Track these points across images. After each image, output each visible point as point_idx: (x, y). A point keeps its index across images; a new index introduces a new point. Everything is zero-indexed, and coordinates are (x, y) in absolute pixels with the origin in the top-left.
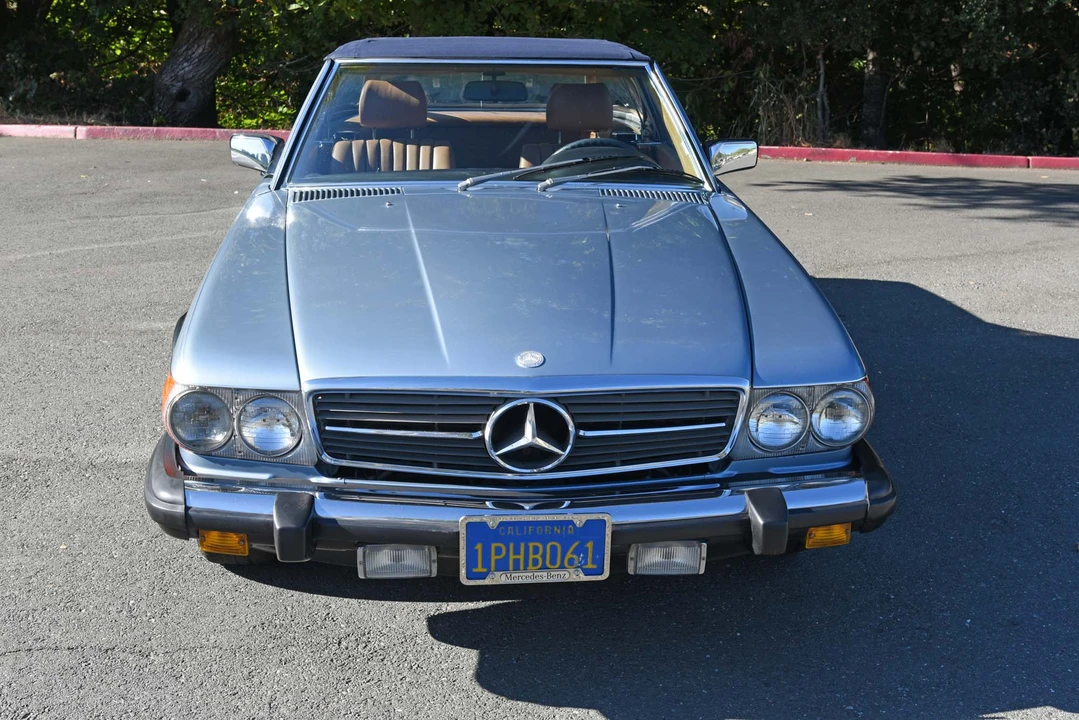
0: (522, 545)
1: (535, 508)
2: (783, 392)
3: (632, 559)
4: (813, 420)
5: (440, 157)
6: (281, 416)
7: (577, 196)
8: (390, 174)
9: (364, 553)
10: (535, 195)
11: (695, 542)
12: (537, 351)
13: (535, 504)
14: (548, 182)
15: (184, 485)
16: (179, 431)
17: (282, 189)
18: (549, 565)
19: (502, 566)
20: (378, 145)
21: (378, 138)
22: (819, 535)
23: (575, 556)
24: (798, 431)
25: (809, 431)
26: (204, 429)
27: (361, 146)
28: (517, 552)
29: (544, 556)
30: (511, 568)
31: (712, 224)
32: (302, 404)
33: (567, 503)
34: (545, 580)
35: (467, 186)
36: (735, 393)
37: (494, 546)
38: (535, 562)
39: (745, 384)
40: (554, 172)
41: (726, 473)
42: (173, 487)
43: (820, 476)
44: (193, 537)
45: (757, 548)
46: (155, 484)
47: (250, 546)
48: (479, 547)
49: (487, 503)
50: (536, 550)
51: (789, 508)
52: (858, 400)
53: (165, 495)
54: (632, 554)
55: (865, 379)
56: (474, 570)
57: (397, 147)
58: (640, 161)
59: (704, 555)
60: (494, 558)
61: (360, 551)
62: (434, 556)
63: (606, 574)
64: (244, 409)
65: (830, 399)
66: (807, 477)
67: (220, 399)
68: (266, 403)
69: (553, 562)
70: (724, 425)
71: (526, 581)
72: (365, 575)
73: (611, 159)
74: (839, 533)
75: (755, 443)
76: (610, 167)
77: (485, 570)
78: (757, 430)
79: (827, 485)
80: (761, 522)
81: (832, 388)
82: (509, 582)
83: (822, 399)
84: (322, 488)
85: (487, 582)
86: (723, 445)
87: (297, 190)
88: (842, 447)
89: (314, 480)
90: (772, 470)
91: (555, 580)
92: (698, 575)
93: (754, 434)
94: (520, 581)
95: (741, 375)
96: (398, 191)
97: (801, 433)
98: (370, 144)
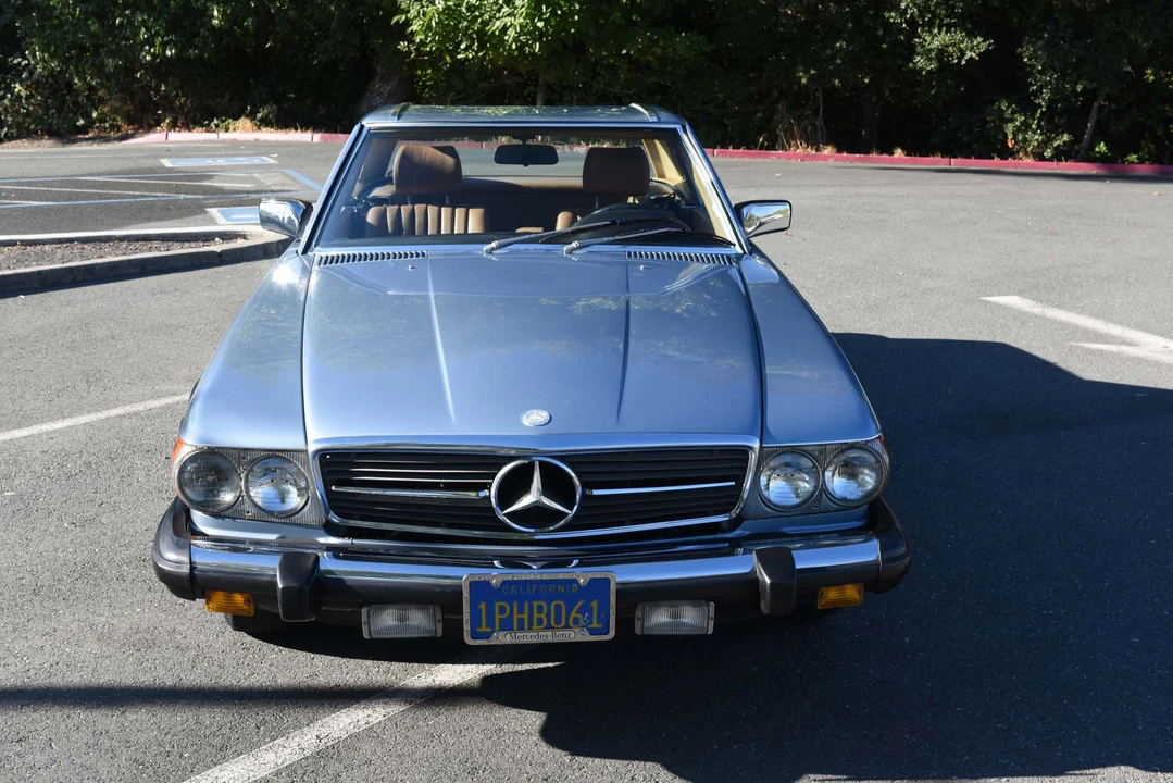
0: (526, 604)
1: (543, 567)
2: (793, 450)
3: (639, 618)
4: (827, 479)
5: (474, 220)
6: (288, 476)
7: (605, 259)
8: (425, 238)
9: (369, 612)
10: (562, 257)
11: (703, 602)
12: (543, 409)
13: (543, 563)
14: (574, 244)
15: (190, 544)
16: (187, 491)
17: (309, 253)
18: (553, 625)
19: (506, 626)
20: (413, 210)
21: (413, 204)
22: (832, 594)
23: (579, 616)
24: (811, 490)
25: (822, 490)
26: (213, 489)
27: (395, 212)
28: (521, 611)
29: (548, 615)
30: (515, 626)
31: (737, 285)
32: (308, 464)
33: (575, 562)
34: (550, 639)
35: (493, 249)
36: (744, 452)
37: (497, 605)
38: (540, 621)
39: (753, 441)
40: (583, 235)
41: (738, 532)
42: (179, 547)
43: (835, 535)
44: (200, 598)
45: (764, 607)
46: (163, 546)
47: (256, 606)
48: (482, 606)
49: (495, 562)
50: (540, 609)
51: (797, 567)
52: (872, 459)
53: (171, 555)
54: (638, 614)
55: (879, 438)
56: (479, 630)
57: (432, 211)
58: (668, 223)
59: (712, 614)
60: (498, 617)
61: (364, 611)
62: (439, 616)
63: (612, 634)
64: (252, 470)
65: (842, 457)
66: (821, 536)
67: (227, 459)
68: (272, 463)
69: (558, 621)
70: (733, 483)
71: (530, 641)
72: (370, 635)
73: (639, 221)
74: (852, 592)
75: (766, 502)
76: (637, 230)
77: (489, 630)
78: (768, 489)
79: (844, 545)
80: (768, 581)
81: (843, 447)
82: (513, 641)
83: (835, 457)
84: (329, 548)
85: (493, 641)
86: (733, 505)
87: (324, 255)
88: (857, 507)
89: (322, 540)
90: (786, 530)
91: (561, 639)
92: (706, 635)
93: (766, 493)
94: (525, 641)
95: (750, 432)
96: (423, 255)
97: (813, 493)
98: (405, 210)
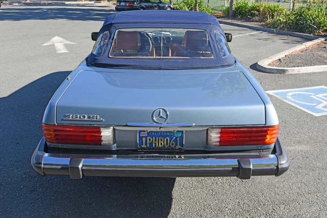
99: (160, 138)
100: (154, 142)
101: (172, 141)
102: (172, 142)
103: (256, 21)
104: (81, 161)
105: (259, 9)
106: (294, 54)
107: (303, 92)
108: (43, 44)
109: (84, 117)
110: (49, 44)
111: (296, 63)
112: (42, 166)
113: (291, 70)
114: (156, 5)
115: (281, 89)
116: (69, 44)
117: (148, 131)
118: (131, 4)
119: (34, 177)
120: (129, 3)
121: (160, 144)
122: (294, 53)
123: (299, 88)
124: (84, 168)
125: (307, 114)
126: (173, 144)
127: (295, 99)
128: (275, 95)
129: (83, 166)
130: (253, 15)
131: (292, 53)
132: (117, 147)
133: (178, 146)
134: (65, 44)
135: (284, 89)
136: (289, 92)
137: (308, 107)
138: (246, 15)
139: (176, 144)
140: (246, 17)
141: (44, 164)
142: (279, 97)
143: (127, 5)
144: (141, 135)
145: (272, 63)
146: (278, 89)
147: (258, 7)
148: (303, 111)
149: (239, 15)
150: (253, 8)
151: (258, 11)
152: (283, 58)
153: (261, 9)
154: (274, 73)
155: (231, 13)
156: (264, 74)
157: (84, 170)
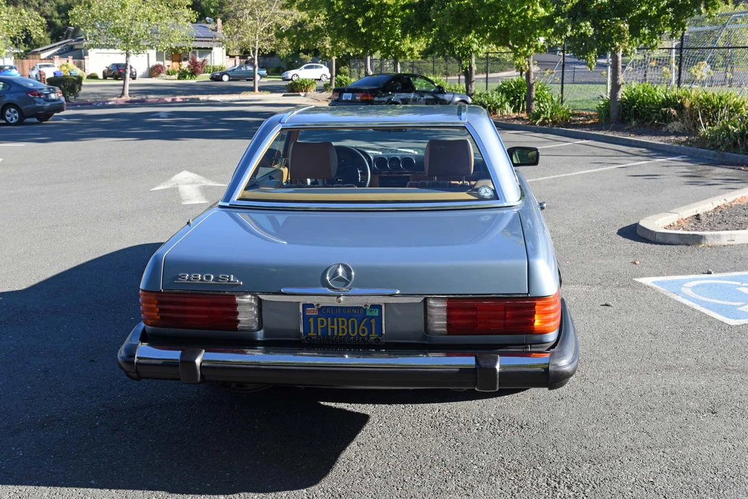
99: (340, 319)
100: (330, 327)
101: (364, 326)
102: (361, 327)
103: (677, 134)
104: (200, 352)
105: (682, 103)
106: (736, 205)
107: (724, 280)
108: (154, 187)
109: (208, 278)
110: (166, 187)
111: (735, 223)
112: (136, 360)
113: (713, 236)
114: (431, 97)
115: (676, 274)
116: (211, 187)
117: (320, 306)
118: (368, 96)
119: (121, 410)
120: (361, 94)
121: (341, 331)
122: (739, 203)
123: (720, 272)
124: (203, 364)
125: (710, 320)
126: (363, 331)
127: (699, 294)
128: (654, 286)
129: (203, 361)
130: (667, 118)
131: (734, 201)
132: (265, 335)
133: (374, 336)
134: (203, 186)
135: (683, 274)
136: (691, 281)
137: (720, 309)
138: (651, 119)
139: (370, 332)
140: (650, 123)
141: (138, 358)
142: (662, 289)
143: (358, 98)
144: (307, 314)
145: (676, 223)
146: (668, 275)
147: (680, 98)
148: (706, 315)
149: (632, 120)
150: (668, 103)
151: (680, 108)
152: (706, 214)
153: (687, 105)
154: (673, 245)
155: (614, 114)
156: (648, 246)
157: (204, 367)
